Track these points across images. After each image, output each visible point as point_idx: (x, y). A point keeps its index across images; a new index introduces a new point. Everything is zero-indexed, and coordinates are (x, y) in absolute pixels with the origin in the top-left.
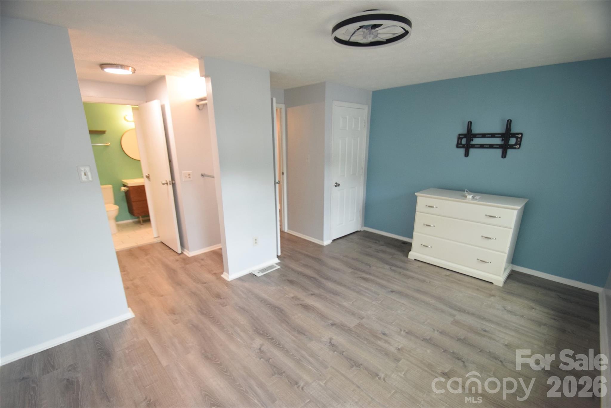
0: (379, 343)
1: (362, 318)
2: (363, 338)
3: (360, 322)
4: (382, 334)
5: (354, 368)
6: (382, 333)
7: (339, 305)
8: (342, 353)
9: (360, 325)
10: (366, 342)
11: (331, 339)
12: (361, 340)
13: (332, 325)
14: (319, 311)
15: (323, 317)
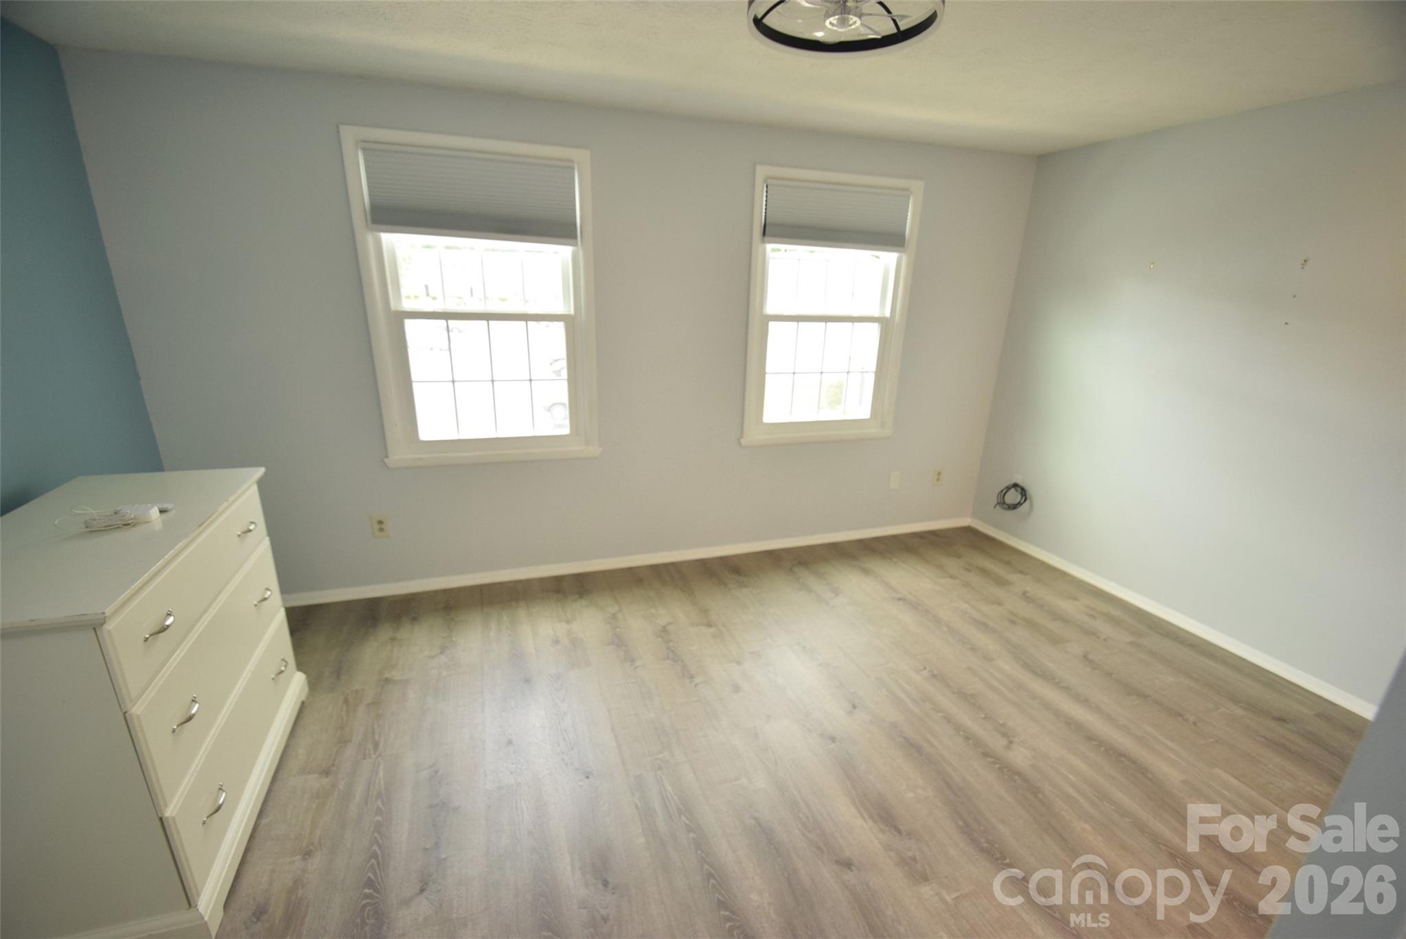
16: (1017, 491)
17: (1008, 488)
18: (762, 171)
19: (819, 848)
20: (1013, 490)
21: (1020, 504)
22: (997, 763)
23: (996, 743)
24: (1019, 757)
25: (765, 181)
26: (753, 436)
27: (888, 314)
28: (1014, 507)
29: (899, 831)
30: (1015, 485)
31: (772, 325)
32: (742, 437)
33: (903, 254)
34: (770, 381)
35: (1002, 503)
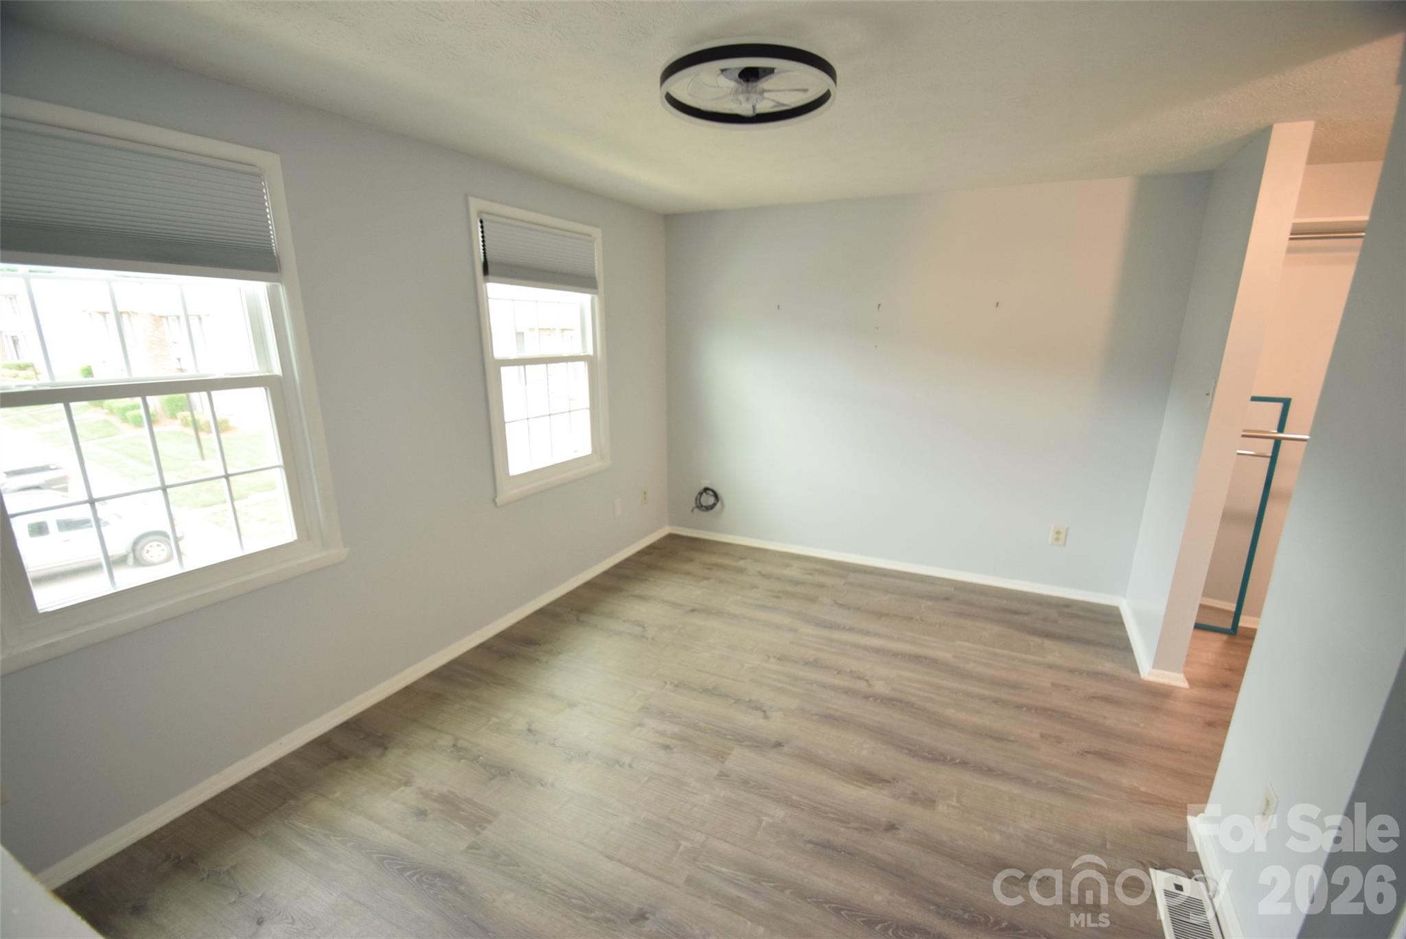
0: (676, 729)
1: (722, 776)
2: (707, 731)
3: (723, 762)
4: (672, 746)
5: (710, 687)
6: (671, 749)
7: (794, 805)
8: (737, 701)
9: (721, 756)
10: (701, 724)
11: (766, 717)
12: (711, 727)
13: (779, 745)
14: (830, 771)
15: (808, 758)
16: (707, 494)
17: (701, 494)
18: (476, 205)
19: (867, 830)
20: (704, 494)
21: (715, 504)
22: (877, 699)
23: (861, 686)
24: (880, 688)
25: (478, 215)
26: (507, 493)
27: (590, 352)
28: (709, 508)
29: (888, 781)
30: (706, 490)
31: (504, 370)
32: (496, 497)
33: (595, 296)
34: (510, 430)
35: (700, 507)
